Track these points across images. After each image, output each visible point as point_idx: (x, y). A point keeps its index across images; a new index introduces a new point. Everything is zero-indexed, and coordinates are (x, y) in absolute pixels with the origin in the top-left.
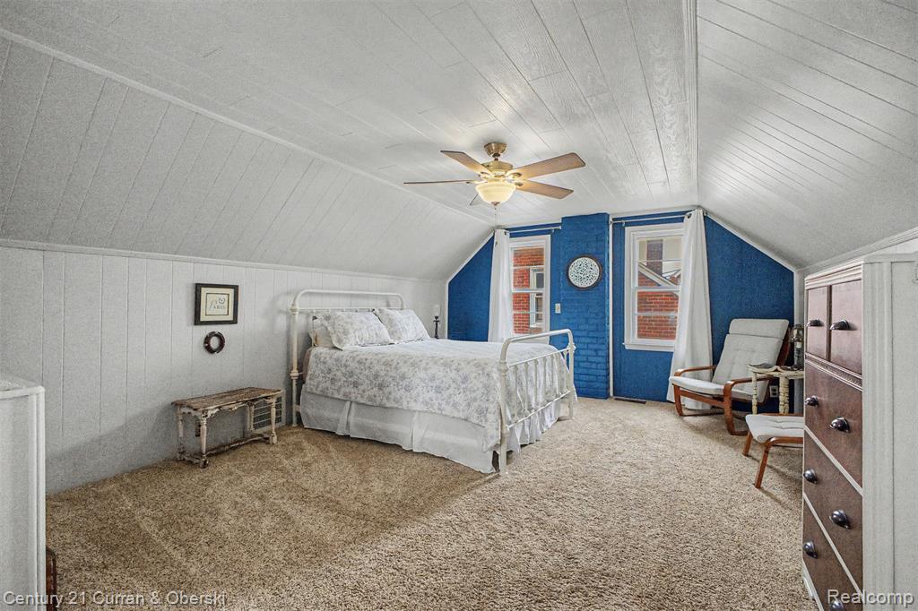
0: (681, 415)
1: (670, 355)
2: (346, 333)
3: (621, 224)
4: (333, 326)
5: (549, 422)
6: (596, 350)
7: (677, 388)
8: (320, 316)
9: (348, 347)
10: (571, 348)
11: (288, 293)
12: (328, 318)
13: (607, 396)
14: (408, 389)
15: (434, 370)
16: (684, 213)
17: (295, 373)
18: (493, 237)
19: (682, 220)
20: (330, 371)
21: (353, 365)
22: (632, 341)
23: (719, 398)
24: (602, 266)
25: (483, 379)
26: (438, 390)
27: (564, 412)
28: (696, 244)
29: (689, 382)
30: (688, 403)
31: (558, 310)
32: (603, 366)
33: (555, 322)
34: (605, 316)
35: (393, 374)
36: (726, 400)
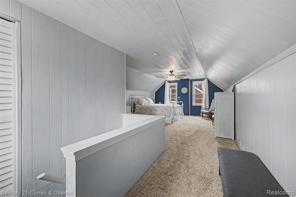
0: (203, 117)
1: (201, 107)
2: (142, 102)
3: (192, 81)
4: (140, 101)
5: (179, 118)
6: (187, 106)
7: (202, 112)
8: (137, 99)
9: (143, 104)
10: (183, 105)
11: (131, 95)
12: (138, 100)
13: (189, 115)
14: (156, 111)
15: (161, 108)
16: (204, 79)
17: (133, 110)
18: (165, 83)
19: (203, 80)
20: (140, 109)
21: (145, 108)
22: (194, 104)
23: (209, 113)
24: (188, 89)
25: (170, 109)
26: (162, 111)
27: (181, 117)
28: (206, 85)
29: (204, 111)
30: (204, 115)
31: (179, 98)
32: (188, 109)
33: (178, 100)
34: (189, 99)
35: (153, 109)
36: (210, 114)
